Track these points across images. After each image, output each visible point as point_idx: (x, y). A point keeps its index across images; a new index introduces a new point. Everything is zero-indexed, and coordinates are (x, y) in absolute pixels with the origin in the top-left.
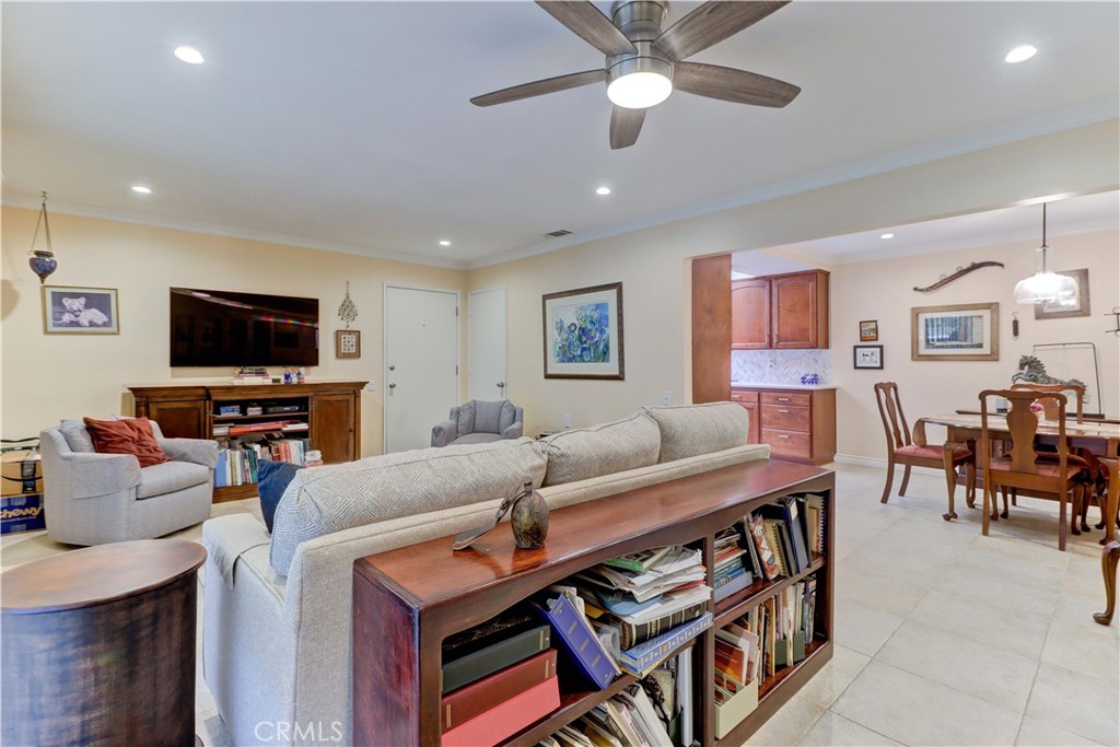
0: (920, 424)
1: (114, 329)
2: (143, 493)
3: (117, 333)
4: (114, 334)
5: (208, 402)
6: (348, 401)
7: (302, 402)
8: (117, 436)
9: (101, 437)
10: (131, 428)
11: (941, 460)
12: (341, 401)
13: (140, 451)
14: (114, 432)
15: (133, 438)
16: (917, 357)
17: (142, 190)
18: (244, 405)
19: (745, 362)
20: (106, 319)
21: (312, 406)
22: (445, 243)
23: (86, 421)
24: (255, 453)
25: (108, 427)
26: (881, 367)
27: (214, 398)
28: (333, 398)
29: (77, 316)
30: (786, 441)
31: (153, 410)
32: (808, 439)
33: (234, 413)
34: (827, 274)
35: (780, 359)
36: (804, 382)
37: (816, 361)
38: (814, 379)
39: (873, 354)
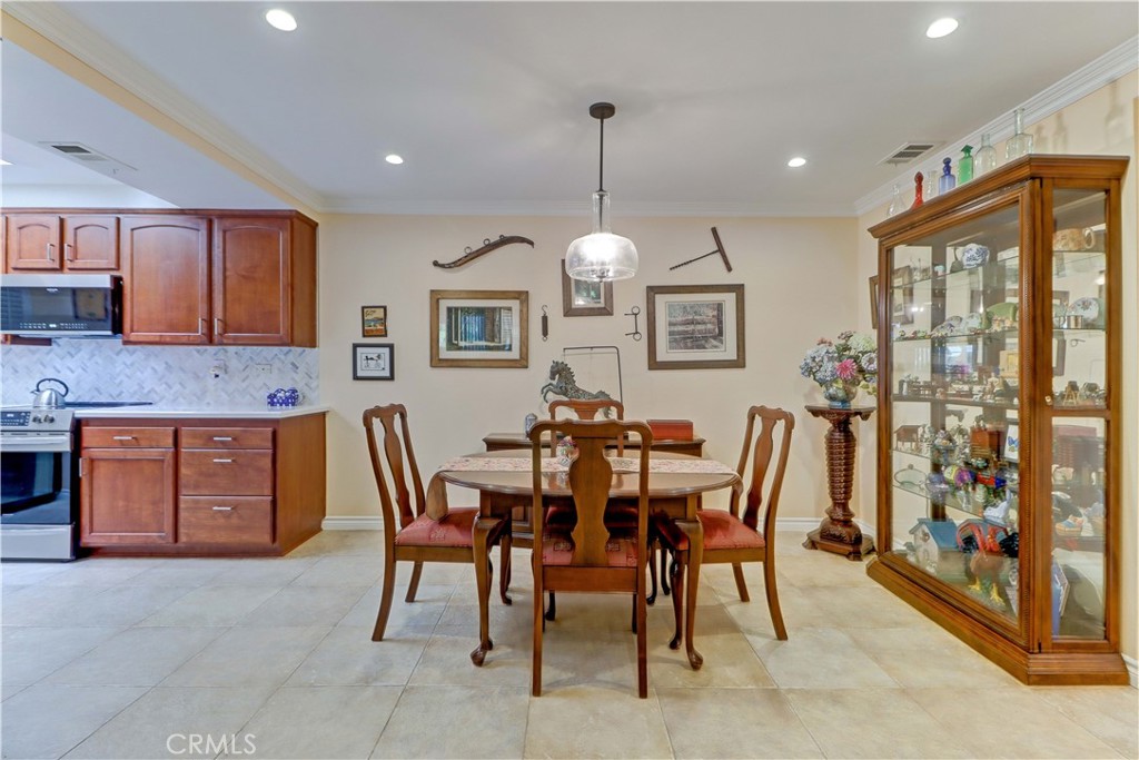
0: (440, 480)
11: (470, 548)
16: (437, 362)
19: (168, 367)
26: (391, 377)
30: (226, 516)
32: (268, 507)
34: (315, 227)
35: (234, 364)
36: (272, 404)
37: (295, 367)
38: (291, 397)
39: (379, 357)
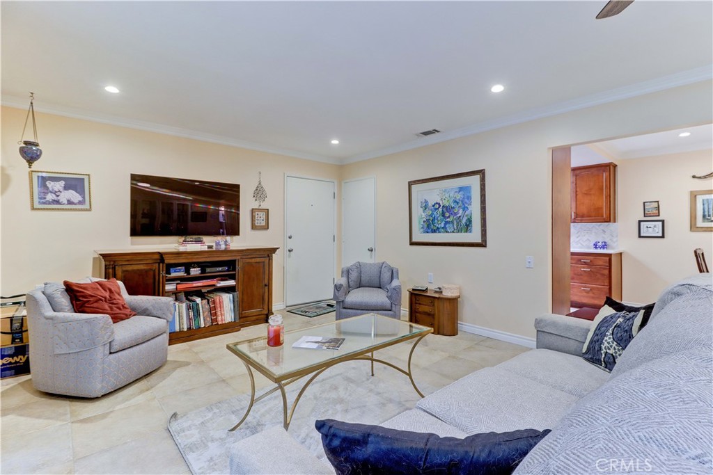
1: (87, 206)
2: (116, 347)
3: (90, 209)
4: (87, 210)
5: (161, 265)
6: (264, 262)
7: (231, 264)
8: (92, 296)
9: (79, 298)
10: (103, 288)
12: (259, 263)
13: (111, 308)
14: (90, 293)
15: (105, 298)
16: (695, 228)
17: (112, 89)
18: (187, 267)
20: (81, 199)
21: (239, 267)
22: (335, 142)
23: (66, 284)
24: (197, 305)
25: (84, 289)
26: (663, 236)
27: (166, 261)
28: (253, 260)
29: (58, 196)
30: (588, 292)
31: (119, 272)
32: (608, 291)
33: (180, 273)
34: (615, 166)
36: (596, 248)
37: (604, 231)
38: (604, 246)
39: (655, 226)
